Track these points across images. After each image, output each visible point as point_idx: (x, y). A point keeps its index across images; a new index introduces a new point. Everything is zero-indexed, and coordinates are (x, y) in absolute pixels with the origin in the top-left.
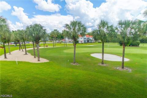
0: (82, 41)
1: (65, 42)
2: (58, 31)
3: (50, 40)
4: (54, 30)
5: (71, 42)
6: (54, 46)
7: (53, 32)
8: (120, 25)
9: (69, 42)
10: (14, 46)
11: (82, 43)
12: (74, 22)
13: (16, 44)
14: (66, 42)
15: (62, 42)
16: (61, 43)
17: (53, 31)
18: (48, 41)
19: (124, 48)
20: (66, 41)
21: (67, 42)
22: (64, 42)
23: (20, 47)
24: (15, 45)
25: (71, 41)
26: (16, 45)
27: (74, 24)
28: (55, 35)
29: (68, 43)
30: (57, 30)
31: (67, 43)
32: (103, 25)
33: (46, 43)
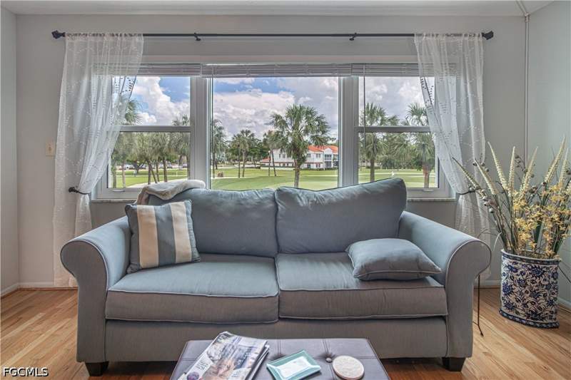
0: (320, 163)
1: (271, 164)
2: (253, 135)
3: (229, 160)
4: (242, 132)
5: (288, 167)
6: (241, 175)
7: (239, 136)
8: (415, 117)
9: (284, 166)
10: (132, 174)
11: (320, 170)
12: (296, 108)
13: (138, 170)
14: (274, 166)
15: (264, 166)
16: (259, 168)
17: (240, 133)
18: (223, 163)
19: (427, 174)
20: (273, 162)
21: (278, 165)
22: (269, 166)
23: (149, 177)
24: (134, 171)
25: (288, 163)
26: (138, 173)
27: (295, 114)
28: (245, 146)
29: (278, 169)
30: (249, 132)
31: (276, 169)
32: (371, 115)
33: (219, 168)
